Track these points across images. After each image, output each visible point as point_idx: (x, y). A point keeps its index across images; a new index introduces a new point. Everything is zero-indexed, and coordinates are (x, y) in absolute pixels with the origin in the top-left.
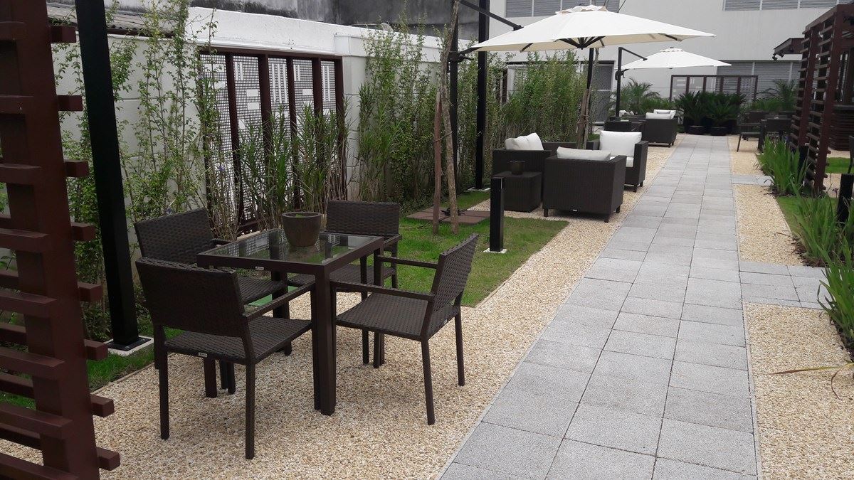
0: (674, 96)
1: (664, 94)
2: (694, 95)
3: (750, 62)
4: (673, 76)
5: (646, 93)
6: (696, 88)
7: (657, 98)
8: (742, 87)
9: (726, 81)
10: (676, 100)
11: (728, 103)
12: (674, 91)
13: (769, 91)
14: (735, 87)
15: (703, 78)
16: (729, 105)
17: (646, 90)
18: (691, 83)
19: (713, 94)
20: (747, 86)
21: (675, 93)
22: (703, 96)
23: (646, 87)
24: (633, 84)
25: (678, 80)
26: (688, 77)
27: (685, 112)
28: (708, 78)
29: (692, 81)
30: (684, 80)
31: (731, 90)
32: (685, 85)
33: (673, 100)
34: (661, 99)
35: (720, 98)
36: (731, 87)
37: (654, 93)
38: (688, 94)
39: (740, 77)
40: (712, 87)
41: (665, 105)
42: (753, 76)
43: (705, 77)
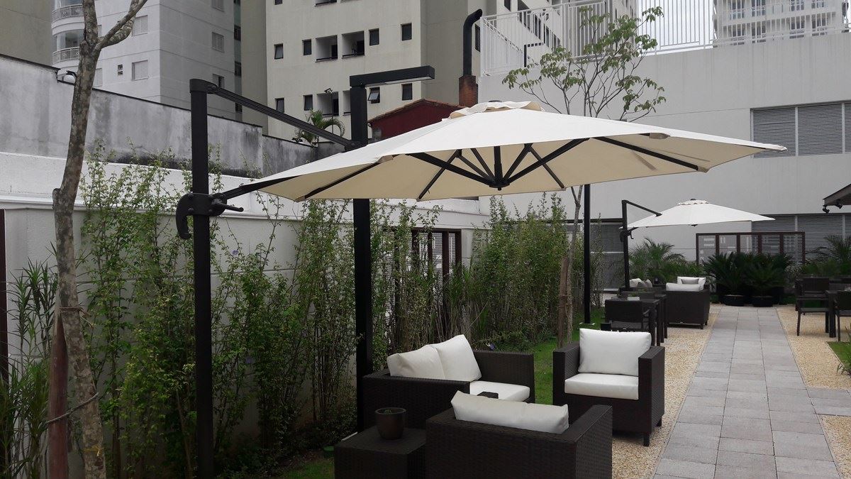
0: (701, 258)
1: (690, 257)
2: (727, 257)
3: (792, 216)
4: (698, 235)
5: (666, 255)
6: (729, 248)
7: (680, 261)
8: (786, 246)
9: (765, 239)
10: (705, 264)
11: (770, 266)
12: (701, 252)
13: (821, 250)
14: (777, 247)
15: (735, 236)
16: (773, 269)
17: (665, 252)
18: (721, 242)
19: (751, 256)
20: (792, 245)
21: (702, 255)
22: (738, 258)
23: (666, 248)
24: (650, 245)
25: (705, 240)
26: (717, 235)
27: (717, 278)
28: (741, 236)
29: (722, 240)
30: (713, 239)
31: (772, 249)
32: (713, 245)
33: (700, 263)
34: (686, 262)
35: (760, 260)
36: (772, 247)
37: (676, 256)
38: (719, 257)
39: (782, 234)
40: (748, 246)
41: (692, 271)
42: (796, 233)
43: (738, 235)
